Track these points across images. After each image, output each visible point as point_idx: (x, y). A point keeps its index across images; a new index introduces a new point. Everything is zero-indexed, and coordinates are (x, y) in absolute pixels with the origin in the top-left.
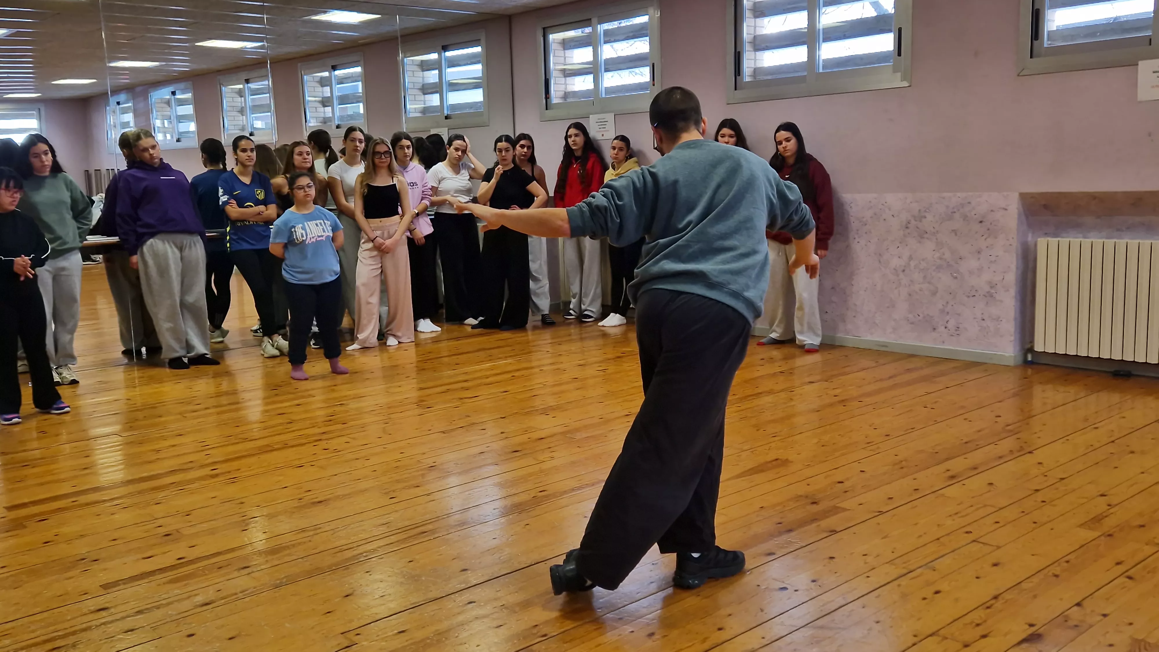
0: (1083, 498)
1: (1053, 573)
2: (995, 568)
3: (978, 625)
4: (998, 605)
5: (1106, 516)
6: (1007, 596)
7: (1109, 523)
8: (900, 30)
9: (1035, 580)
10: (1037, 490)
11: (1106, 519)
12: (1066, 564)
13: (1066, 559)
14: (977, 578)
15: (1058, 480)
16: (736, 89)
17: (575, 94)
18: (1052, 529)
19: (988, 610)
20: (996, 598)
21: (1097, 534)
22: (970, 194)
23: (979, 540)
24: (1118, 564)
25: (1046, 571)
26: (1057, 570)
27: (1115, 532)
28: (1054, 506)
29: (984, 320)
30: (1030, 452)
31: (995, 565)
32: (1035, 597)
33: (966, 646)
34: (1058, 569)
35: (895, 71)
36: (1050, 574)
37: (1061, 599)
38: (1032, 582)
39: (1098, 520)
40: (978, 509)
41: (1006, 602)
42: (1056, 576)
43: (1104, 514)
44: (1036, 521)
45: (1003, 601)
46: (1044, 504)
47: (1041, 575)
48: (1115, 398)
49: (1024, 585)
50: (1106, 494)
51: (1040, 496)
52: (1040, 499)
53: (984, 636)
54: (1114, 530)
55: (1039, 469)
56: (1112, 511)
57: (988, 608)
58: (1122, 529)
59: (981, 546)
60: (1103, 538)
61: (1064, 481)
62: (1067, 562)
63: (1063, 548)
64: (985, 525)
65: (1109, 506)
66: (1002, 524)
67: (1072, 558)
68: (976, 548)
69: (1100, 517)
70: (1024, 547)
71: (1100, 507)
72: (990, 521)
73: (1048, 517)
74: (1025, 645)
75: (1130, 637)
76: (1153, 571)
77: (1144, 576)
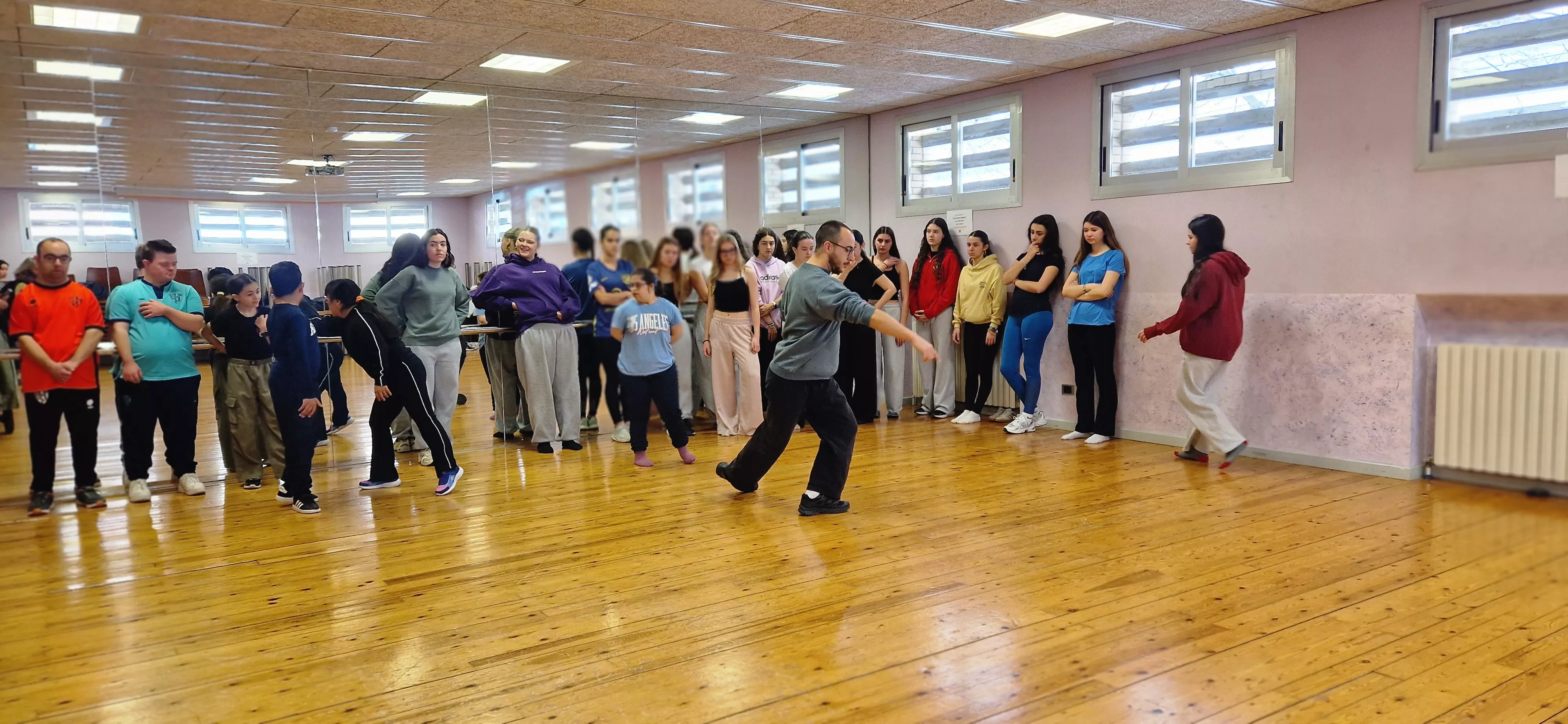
0: (1499, 630)
1: (1467, 713)
2: (1399, 702)
5: (1527, 652)
7: (1531, 660)
8: (1281, 124)
9: (1447, 719)
10: (1444, 619)
11: (1528, 655)
12: (1481, 704)
13: (1482, 697)
14: (1378, 713)
15: (1468, 609)
16: (1101, 185)
17: (931, 190)
18: (1464, 663)
21: (1516, 672)
22: (1359, 295)
23: (1378, 671)
24: (1543, 706)
25: (1458, 709)
26: (1473, 710)
27: (1538, 670)
28: (1466, 637)
29: (1375, 429)
30: (1434, 576)
31: (1399, 700)
34: (1473, 708)
35: (1275, 166)
36: (1464, 713)
38: (1443, 721)
39: (1517, 656)
40: (1375, 636)
42: (1472, 716)
43: (1525, 650)
44: (1444, 653)
46: (1453, 633)
47: (1454, 714)
50: (1525, 626)
51: (1448, 626)
52: (1448, 629)
54: (1538, 667)
55: (1445, 596)
56: (1533, 646)
58: (1546, 668)
59: (1381, 677)
60: (1524, 676)
61: (1474, 610)
62: (1484, 701)
63: (1477, 685)
64: (1384, 654)
65: (1530, 640)
66: (1404, 654)
67: (1489, 696)
68: (1375, 679)
69: (1520, 653)
70: (1431, 681)
71: (1520, 640)
72: (1390, 650)
73: (1459, 649)
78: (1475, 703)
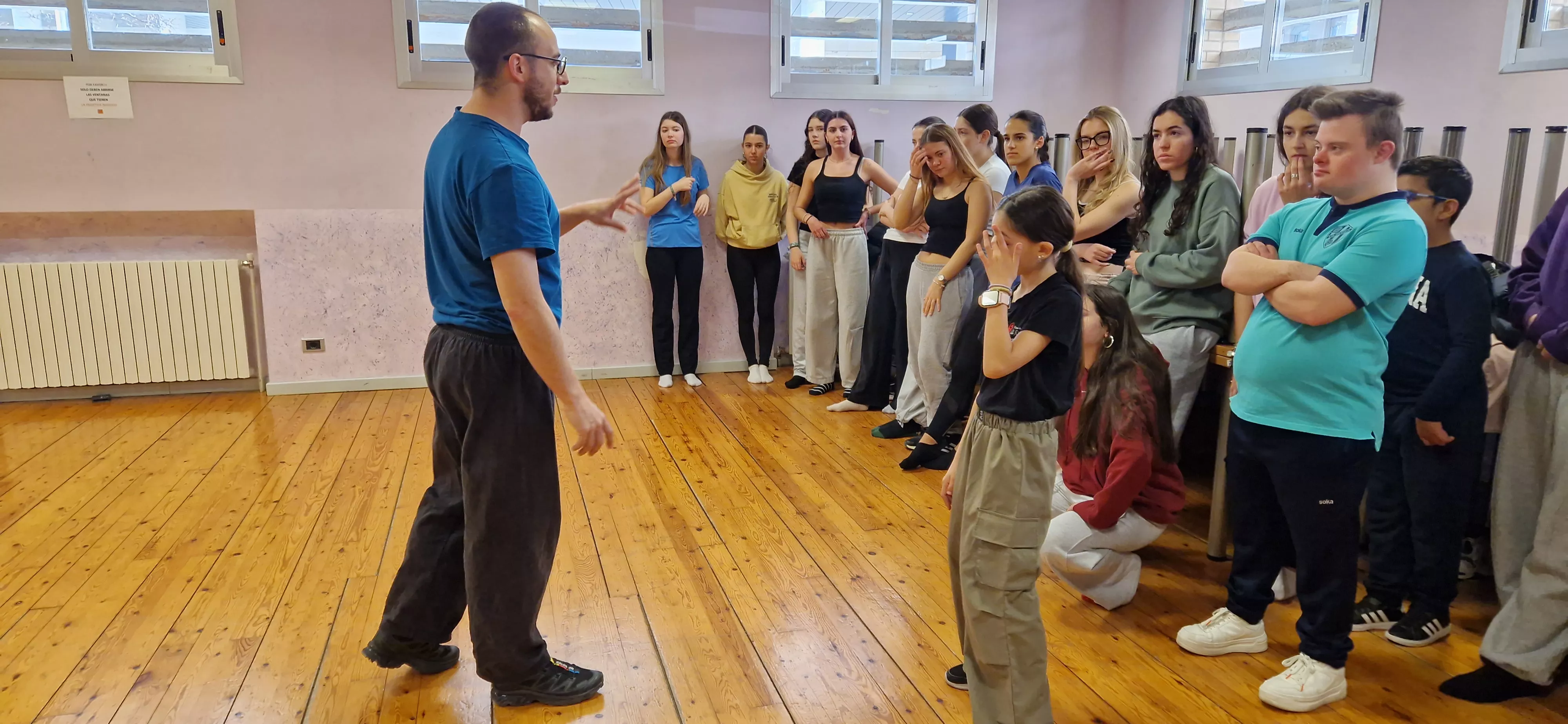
0: (124, 531)
1: (132, 612)
2: (68, 628)
3: (81, 690)
4: (91, 662)
5: (156, 541)
6: (97, 650)
7: (163, 547)
9: (118, 624)
10: (73, 537)
11: (157, 543)
12: (140, 599)
13: (138, 593)
14: (55, 645)
15: (90, 521)
18: (109, 571)
19: (84, 672)
20: (85, 656)
21: (155, 561)
23: (34, 607)
24: (189, 581)
25: (124, 612)
26: (135, 607)
27: (172, 554)
28: (99, 547)
30: (43, 500)
31: (67, 625)
32: (125, 640)
33: (79, 715)
34: (135, 606)
36: (129, 613)
37: (153, 633)
38: (116, 627)
39: (149, 548)
40: (16, 576)
41: (97, 658)
42: (137, 613)
43: (154, 540)
44: (88, 568)
45: (95, 657)
46: (87, 548)
47: (120, 618)
48: (110, 423)
49: (109, 634)
50: (145, 520)
51: (79, 542)
52: (80, 545)
53: (94, 697)
54: (171, 551)
55: (62, 516)
56: (158, 535)
57: (82, 669)
58: (177, 549)
59: (40, 611)
60: (163, 563)
61: (96, 520)
62: (141, 596)
63: (129, 585)
64: (32, 589)
65: (154, 531)
66: (52, 582)
67: (143, 590)
68: (35, 616)
69: (151, 543)
70: (87, 597)
71: (145, 534)
72: (36, 583)
73: (98, 559)
74: (139, 688)
75: (231, 640)
76: (223, 577)
77: (217, 584)
78: (134, 601)
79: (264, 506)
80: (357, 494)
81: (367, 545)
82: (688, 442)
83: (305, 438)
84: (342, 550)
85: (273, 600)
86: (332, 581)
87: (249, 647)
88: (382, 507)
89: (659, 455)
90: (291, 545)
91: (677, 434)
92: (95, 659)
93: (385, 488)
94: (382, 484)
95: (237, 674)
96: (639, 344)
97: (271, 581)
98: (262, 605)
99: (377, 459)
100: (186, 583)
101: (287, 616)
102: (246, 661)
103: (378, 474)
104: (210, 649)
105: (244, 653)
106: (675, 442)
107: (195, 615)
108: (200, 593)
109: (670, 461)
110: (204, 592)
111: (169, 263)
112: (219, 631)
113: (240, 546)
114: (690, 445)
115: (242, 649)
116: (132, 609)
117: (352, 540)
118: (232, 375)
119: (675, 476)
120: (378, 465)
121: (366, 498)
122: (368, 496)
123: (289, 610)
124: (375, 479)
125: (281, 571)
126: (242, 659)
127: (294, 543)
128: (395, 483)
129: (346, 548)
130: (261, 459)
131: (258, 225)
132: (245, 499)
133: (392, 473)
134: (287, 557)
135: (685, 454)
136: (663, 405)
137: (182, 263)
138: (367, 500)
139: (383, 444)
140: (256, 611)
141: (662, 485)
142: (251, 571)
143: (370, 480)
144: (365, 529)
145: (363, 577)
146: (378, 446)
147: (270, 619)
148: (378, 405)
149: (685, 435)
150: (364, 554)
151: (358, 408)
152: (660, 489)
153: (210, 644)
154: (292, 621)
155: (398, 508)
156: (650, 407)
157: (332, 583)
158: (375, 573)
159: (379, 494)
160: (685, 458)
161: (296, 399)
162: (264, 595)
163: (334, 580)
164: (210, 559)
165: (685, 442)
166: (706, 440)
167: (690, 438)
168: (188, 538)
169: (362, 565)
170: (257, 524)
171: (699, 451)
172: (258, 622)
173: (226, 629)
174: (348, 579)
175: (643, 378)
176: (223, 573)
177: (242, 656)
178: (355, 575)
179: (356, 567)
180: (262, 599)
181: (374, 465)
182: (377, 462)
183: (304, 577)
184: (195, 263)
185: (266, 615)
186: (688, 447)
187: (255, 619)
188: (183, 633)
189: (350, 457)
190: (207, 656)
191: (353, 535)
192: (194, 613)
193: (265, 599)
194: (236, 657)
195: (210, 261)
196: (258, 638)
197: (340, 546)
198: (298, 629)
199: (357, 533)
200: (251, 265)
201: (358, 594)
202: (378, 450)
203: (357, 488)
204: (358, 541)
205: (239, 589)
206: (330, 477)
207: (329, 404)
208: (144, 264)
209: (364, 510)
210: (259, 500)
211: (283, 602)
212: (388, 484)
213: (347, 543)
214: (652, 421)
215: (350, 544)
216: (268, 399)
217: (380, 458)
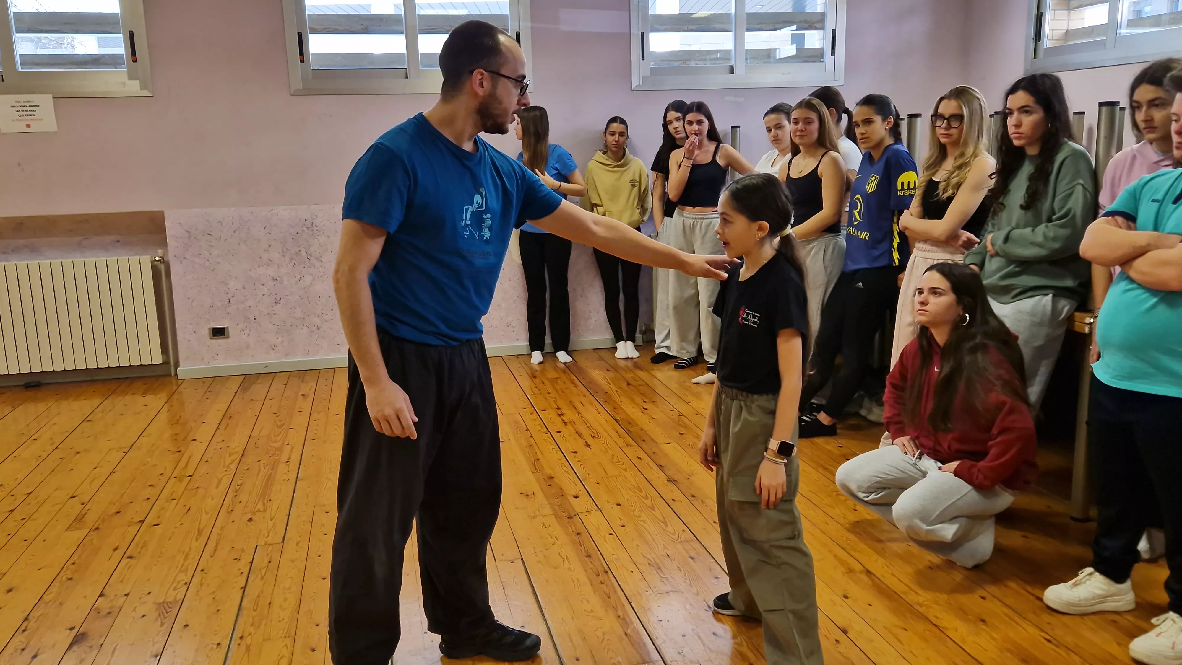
0: (57, 504)
1: (66, 578)
2: (10, 593)
3: (24, 650)
4: (31, 625)
5: (85, 514)
6: (36, 614)
7: (91, 519)
9: (54, 589)
10: (12, 511)
11: (86, 516)
12: (73, 566)
13: (71, 561)
15: (26, 497)
18: (45, 541)
19: (26, 633)
20: (26, 619)
21: (84, 533)
24: (115, 551)
25: (59, 578)
26: (68, 574)
27: (99, 525)
28: (35, 520)
31: (9, 591)
32: (61, 605)
36: (64, 580)
37: (86, 597)
38: (52, 593)
39: (79, 519)
41: (37, 619)
42: (70, 579)
43: (83, 513)
44: (27, 539)
46: (25, 521)
47: (56, 585)
49: (47, 598)
50: (75, 495)
51: (17, 515)
52: (19, 518)
53: (36, 657)
54: (97, 523)
55: (3, 491)
56: (87, 508)
57: (24, 631)
58: (103, 521)
60: (91, 533)
61: (32, 495)
62: (73, 564)
63: (64, 554)
65: (83, 504)
67: (75, 558)
69: (80, 516)
70: (27, 565)
71: (75, 507)
73: (35, 531)
74: (75, 648)
75: (154, 603)
76: (145, 545)
77: (140, 552)
78: (67, 569)
79: (179, 480)
80: (262, 468)
81: (273, 514)
82: (562, 415)
83: (213, 418)
84: (250, 520)
85: (190, 566)
86: (243, 549)
87: (171, 609)
88: (284, 480)
89: (535, 427)
90: (204, 516)
91: (552, 408)
92: (36, 622)
93: (287, 462)
94: (284, 458)
95: (161, 634)
96: (513, 324)
97: (187, 550)
98: (181, 571)
99: (278, 435)
100: (112, 551)
101: (203, 580)
102: (168, 623)
103: (280, 449)
104: (136, 612)
105: (166, 615)
106: (550, 416)
107: (122, 581)
108: (125, 561)
109: (546, 433)
110: (129, 559)
111: (90, 261)
112: (143, 595)
113: (159, 517)
114: (563, 417)
115: (164, 611)
116: (66, 576)
117: (259, 511)
118: (146, 362)
119: (551, 447)
120: (279, 441)
121: (270, 472)
122: (272, 469)
123: (205, 575)
124: (278, 454)
125: (197, 540)
126: (164, 621)
127: (207, 514)
128: (295, 457)
129: (254, 518)
130: (175, 438)
131: (167, 224)
132: (161, 474)
133: (292, 449)
134: (201, 527)
135: (560, 426)
136: (537, 381)
137: (101, 261)
138: (271, 474)
139: (283, 422)
140: (176, 576)
141: (540, 456)
142: (169, 539)
143: (273, 455)
144: (270, 500)
145: (270, 545)
146: (279, 423)
147: (188, 584)
148: (278, 385)
149: (559, 408)
150: (271, 524)
151: (259, 389)
152: (538, 460)
153: (136, 607)
154: (208, 585)
155: (299, 480)
156: (526, 382)
157: (243, 550)
158: (281, 540)
159: (282, 467)
160: (560, 430)
161: (204, 382)
162: (182, 562)
163: (245, 547)
164: (133, 529)
165: (559, 415)
166: (579, 413)
167: (564, 411)
168: (113, 510)
169: (269, 533)
170: (173, 497)
171: (573, 423)
172: (178, 587)
173: (150, 593)
174: (257, 546)
175: (517, 356)
176: (145, 542)
177: (165, 618)
178: (263, 543)
179: (264, 535)
180: (180, 566)
181: (276, 442)
182: (278, 438)
183: (217, 544)
184: (112, 260)
185: (184, 580)
186: (562, 420)
187: (175, 584)
188: (112, 597)
189: (255, 433)
190: (134, 618)
191: (260, 506)
192: (121, 579)
193: (183, 565)
194: (159, 619)
195: (126, 258)
196: (177, 602)
197: (249, 516)
198: (214, 592)
199: (264, 504)
200: (162, 260)
201: (266, 561)
202: (278, 427)
203: (262, 462)
204: (265, 511)
205: (159, 557)
206: (237, 452)
207: (234, 385)
208: (68, 262)
209: (269, 482)
210: (174, 476)
211: (199, 568)
212: (289, 458)
213: (254, 513)
214: (528, 395)
215: (257, 513)
216: (179, 383)
217: (281, 436)
